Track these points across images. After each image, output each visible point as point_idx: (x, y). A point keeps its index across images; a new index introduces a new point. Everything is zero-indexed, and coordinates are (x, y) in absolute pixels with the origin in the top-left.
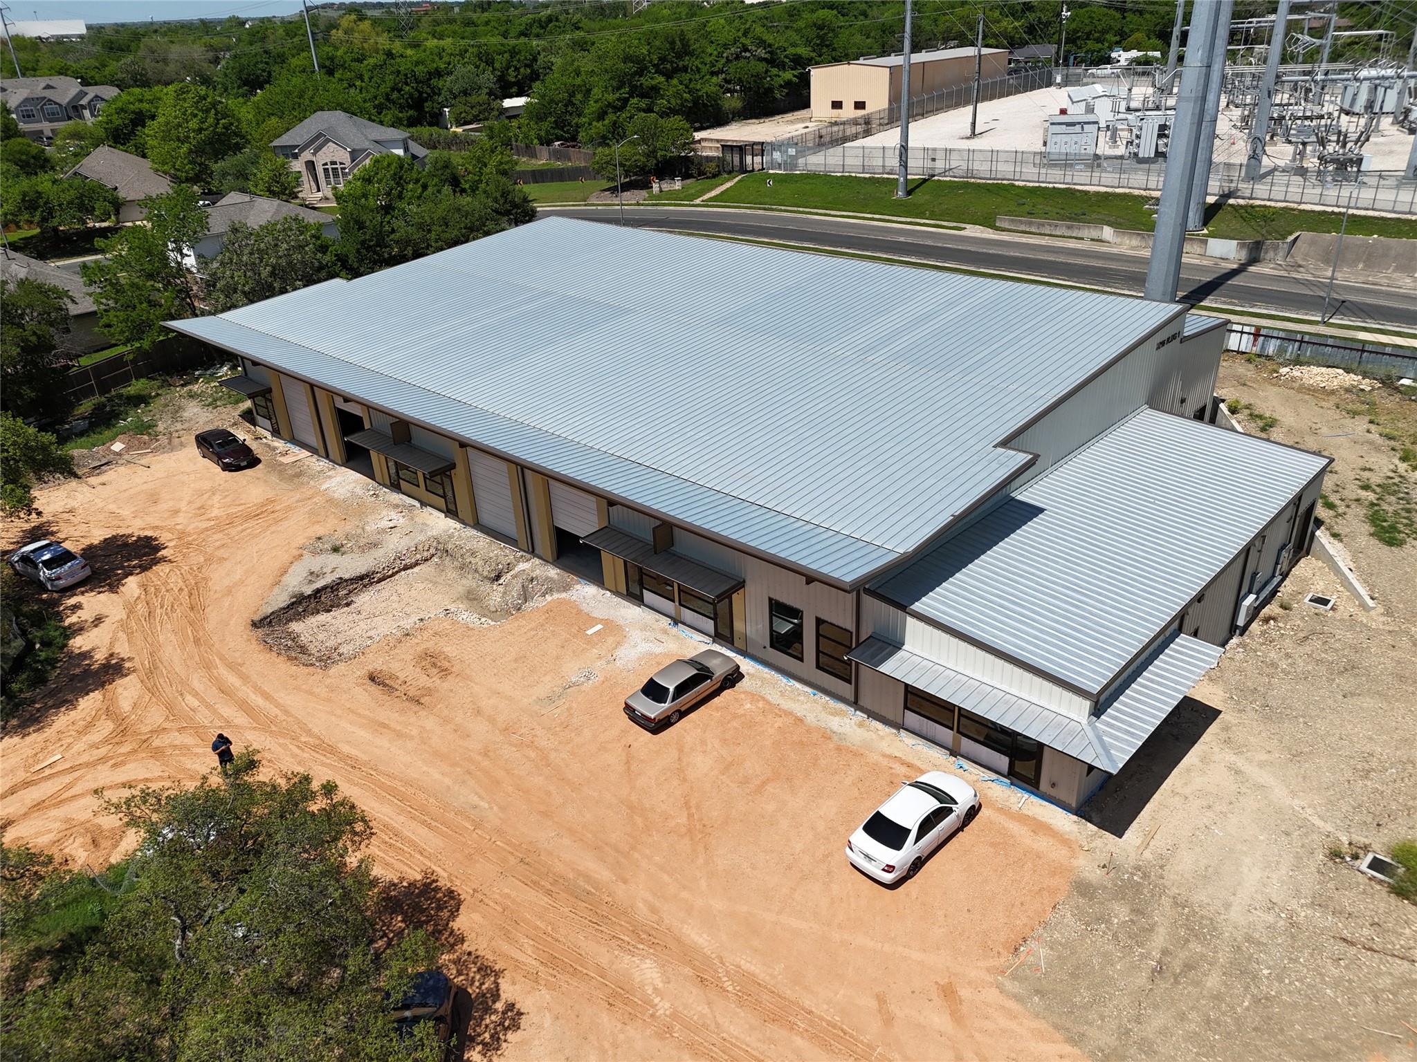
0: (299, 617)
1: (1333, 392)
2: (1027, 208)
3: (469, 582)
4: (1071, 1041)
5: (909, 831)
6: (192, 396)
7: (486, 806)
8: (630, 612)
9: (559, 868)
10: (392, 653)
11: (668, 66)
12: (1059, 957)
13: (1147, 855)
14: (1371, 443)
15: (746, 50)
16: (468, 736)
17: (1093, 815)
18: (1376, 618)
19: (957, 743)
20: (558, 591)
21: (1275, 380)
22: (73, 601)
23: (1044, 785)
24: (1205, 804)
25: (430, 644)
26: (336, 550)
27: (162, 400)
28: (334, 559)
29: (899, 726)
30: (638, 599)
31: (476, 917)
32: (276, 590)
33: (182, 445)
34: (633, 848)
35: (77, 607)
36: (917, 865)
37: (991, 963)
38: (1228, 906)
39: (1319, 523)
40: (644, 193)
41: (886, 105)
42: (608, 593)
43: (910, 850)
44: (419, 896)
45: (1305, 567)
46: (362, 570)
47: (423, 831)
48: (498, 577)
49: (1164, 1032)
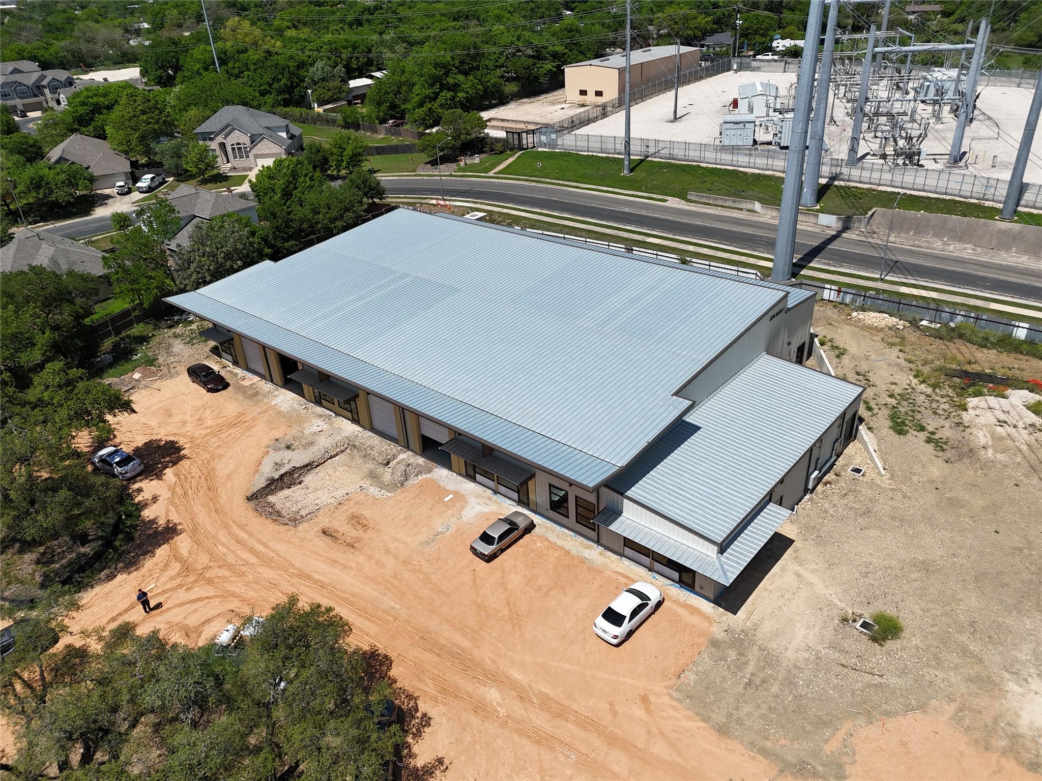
0: (272, 492)
1: (881, 330)
2: (708, 185)
3: (370, 466)
4: (704, 721)
5: (625, 617)
6: (176, 336)
7: (399, 607)
8: (468, 486)
9: (442, 641)
10: (333, 515)
11: (466, 67)
12: (700, 679)
13: (748, 624)
14: (899, 365)
15: (519, 51)
16: (384, 567)
17: (722, 603)
18: (885, 481)
19: (652, 565)
20: (425, 473)
21: (848, 320)
22: (136, 486)
23: (697, 588)
24: (780, 594)
25: (354, 510)
26: (288, 447)
27: (157, 340)
28: (288, 454)
29: (622, 555)
30: (473, 479)
31: (401, 669)
32: (257, 476)
33: (177, 373)
34: (481, 629)
35: (140, 490)
36: (630, 634)
37: (666, 683)
38: (786, 649)
39: (861, 420)
40: (454, 166)
41: (617, 96)
42: (455, 474)
43: (626, 626)
44: (369, 658)
45: (852, 448)
46: (306, 461)
47: (367, 623)
48: (388, 463)
49: (749, 714)
